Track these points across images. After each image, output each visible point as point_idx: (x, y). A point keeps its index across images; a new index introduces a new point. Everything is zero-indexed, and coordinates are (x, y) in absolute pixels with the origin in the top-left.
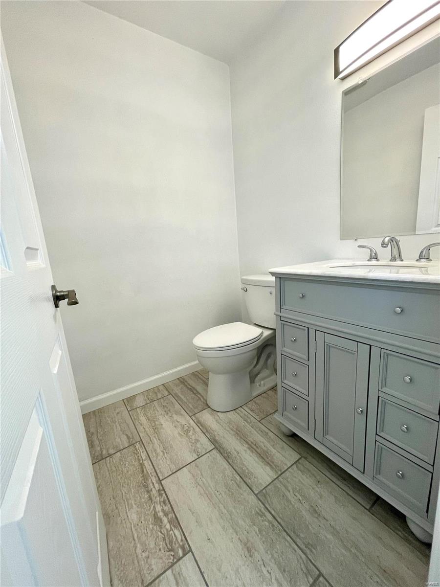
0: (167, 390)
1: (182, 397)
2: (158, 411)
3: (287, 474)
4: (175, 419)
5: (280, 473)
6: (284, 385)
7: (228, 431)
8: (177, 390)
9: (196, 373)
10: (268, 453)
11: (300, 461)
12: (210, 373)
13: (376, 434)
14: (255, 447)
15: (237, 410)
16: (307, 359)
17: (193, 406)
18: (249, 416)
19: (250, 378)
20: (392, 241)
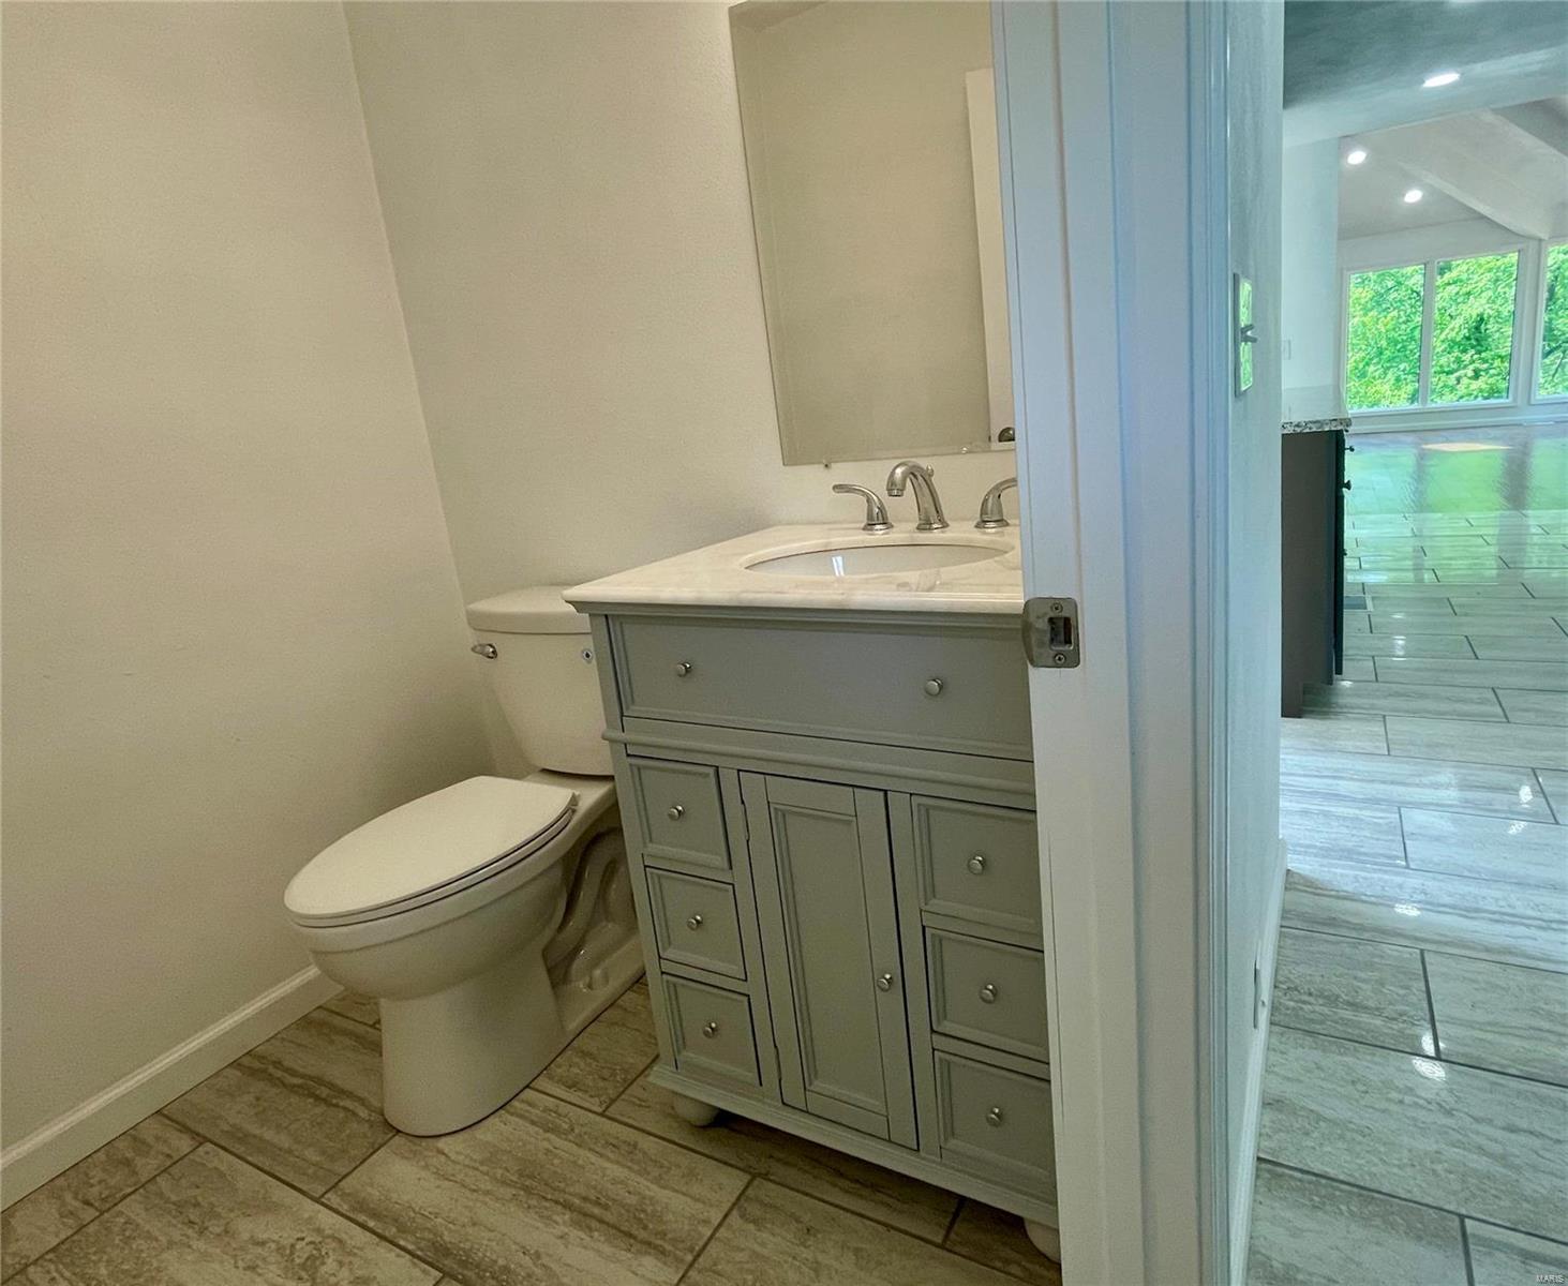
0: (185, 1129)
1: (269, 1135)
2: (149, 1237)
3: (714, 1249)
4: (246, 1236)
5: (689, 1258)
6: (666, 966)
7: (487, 1193)
8: (237, 1113)
9: (322, 1015)
10: (644, 1211)
11: (750, 1192)
12: (383, 1001)
13: (933, 1031)
14: (596, 1211)
15: (515, 1103)
16: (726, 865)
17: (323, 1153)
18: (564, 1108)
19: (550, 971)
20: (915, 476)
